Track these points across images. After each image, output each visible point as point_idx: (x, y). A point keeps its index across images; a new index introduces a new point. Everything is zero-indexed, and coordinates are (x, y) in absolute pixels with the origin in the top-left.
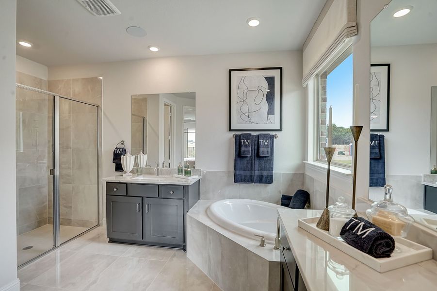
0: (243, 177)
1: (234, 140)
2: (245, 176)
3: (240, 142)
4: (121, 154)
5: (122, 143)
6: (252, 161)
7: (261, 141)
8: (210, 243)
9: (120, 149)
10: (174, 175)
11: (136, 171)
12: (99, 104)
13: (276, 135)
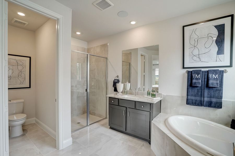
0: (194, 101)
1: (187, 74)
2: (196, 100)
3: (192, 76)
4: (117, 83)
5: (118, 77)
6: (202, 90)
7: (210, 75)
8: (167, 146)
9: (116, 80)
10: (145, 96)
11: (124, 92)
12: (107, 57)
13: (225, 70)
